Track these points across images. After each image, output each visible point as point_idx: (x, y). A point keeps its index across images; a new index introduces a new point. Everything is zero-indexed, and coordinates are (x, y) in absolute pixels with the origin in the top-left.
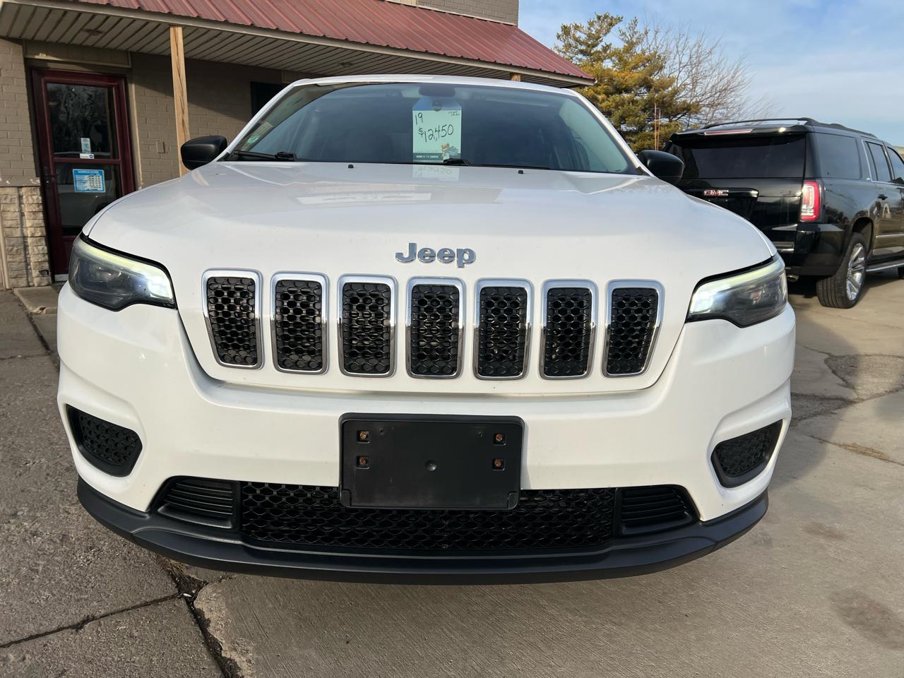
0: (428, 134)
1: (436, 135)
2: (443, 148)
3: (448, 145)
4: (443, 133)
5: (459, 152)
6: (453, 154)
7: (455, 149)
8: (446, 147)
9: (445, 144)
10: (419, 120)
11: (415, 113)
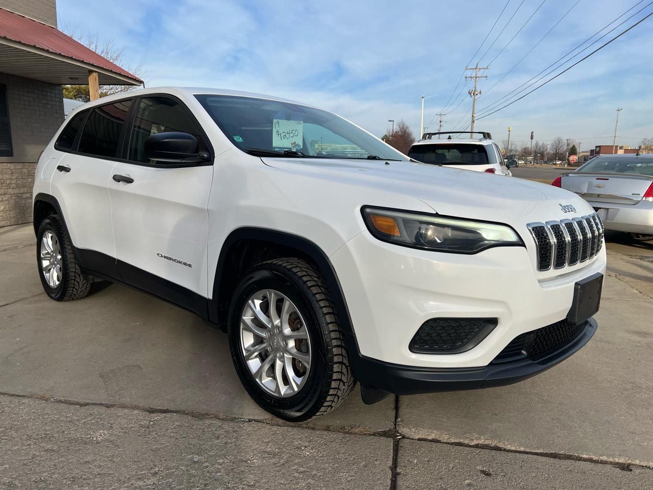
0: (282, 135)
1: (287, 135)
2: (292, 144)
3: (295, 142)
4: (292, 135)
5: (302, 147)
6: (298, 148)
7: (299, 145)
8: (294, 144)
9: (293, 142)
10: (277, 125)
11: (275, 121)
